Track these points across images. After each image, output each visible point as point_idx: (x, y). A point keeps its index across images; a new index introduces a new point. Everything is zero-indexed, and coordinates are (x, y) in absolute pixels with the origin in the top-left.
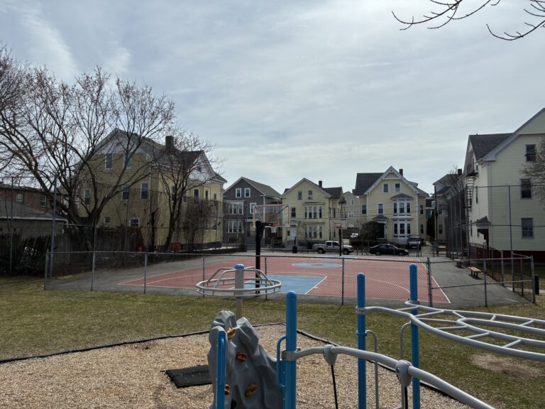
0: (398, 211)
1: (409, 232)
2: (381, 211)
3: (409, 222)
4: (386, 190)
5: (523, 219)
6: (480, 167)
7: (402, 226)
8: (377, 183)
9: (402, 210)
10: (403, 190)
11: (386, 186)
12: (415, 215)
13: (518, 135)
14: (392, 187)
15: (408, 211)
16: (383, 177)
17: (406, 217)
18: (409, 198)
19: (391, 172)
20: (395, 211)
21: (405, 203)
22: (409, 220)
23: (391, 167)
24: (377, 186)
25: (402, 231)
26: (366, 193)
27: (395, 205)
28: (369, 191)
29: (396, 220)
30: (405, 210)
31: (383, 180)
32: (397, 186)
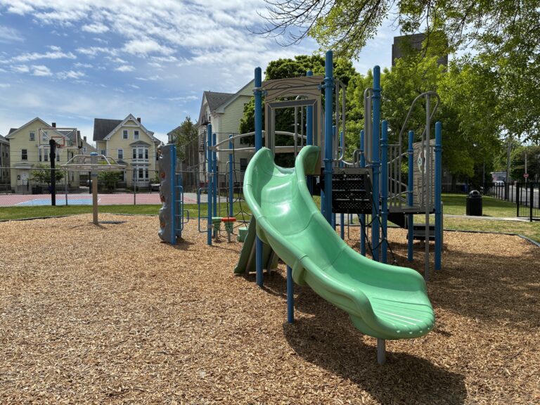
0: (137, 156)
1: (147, 176)
2: (120, 156)
3: (147, 167)
4: (125, 137)
5: (241, 159)
6: (212, 118)
7: (141, 171)
8: (116, 129)
9: (141, 156)
10: (141, 138)
11: (125, 133)
12: (152, 160)
13: (239, 96)
14: (131, 134)
15: (147, 157)
16: (123, 124)
17: (144, 162)
18: (148, 145)
19: (130, 119)
20: (135, 157)
21: (144, 149)
22: (147, 165)
23: (131, 115)
24: (116, 132)
25: (141, 176)
26: (106, 139)
27: (134, 151)
28: (109, 136)
29: (135, 165)
30: (144, 156)
31: (122, 127)
32: (136, 133)
